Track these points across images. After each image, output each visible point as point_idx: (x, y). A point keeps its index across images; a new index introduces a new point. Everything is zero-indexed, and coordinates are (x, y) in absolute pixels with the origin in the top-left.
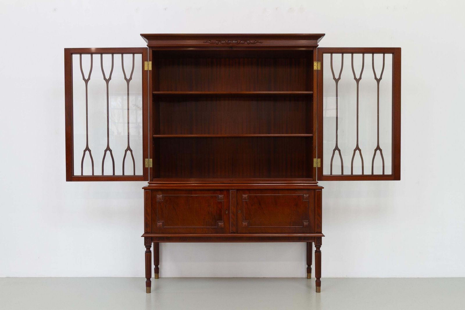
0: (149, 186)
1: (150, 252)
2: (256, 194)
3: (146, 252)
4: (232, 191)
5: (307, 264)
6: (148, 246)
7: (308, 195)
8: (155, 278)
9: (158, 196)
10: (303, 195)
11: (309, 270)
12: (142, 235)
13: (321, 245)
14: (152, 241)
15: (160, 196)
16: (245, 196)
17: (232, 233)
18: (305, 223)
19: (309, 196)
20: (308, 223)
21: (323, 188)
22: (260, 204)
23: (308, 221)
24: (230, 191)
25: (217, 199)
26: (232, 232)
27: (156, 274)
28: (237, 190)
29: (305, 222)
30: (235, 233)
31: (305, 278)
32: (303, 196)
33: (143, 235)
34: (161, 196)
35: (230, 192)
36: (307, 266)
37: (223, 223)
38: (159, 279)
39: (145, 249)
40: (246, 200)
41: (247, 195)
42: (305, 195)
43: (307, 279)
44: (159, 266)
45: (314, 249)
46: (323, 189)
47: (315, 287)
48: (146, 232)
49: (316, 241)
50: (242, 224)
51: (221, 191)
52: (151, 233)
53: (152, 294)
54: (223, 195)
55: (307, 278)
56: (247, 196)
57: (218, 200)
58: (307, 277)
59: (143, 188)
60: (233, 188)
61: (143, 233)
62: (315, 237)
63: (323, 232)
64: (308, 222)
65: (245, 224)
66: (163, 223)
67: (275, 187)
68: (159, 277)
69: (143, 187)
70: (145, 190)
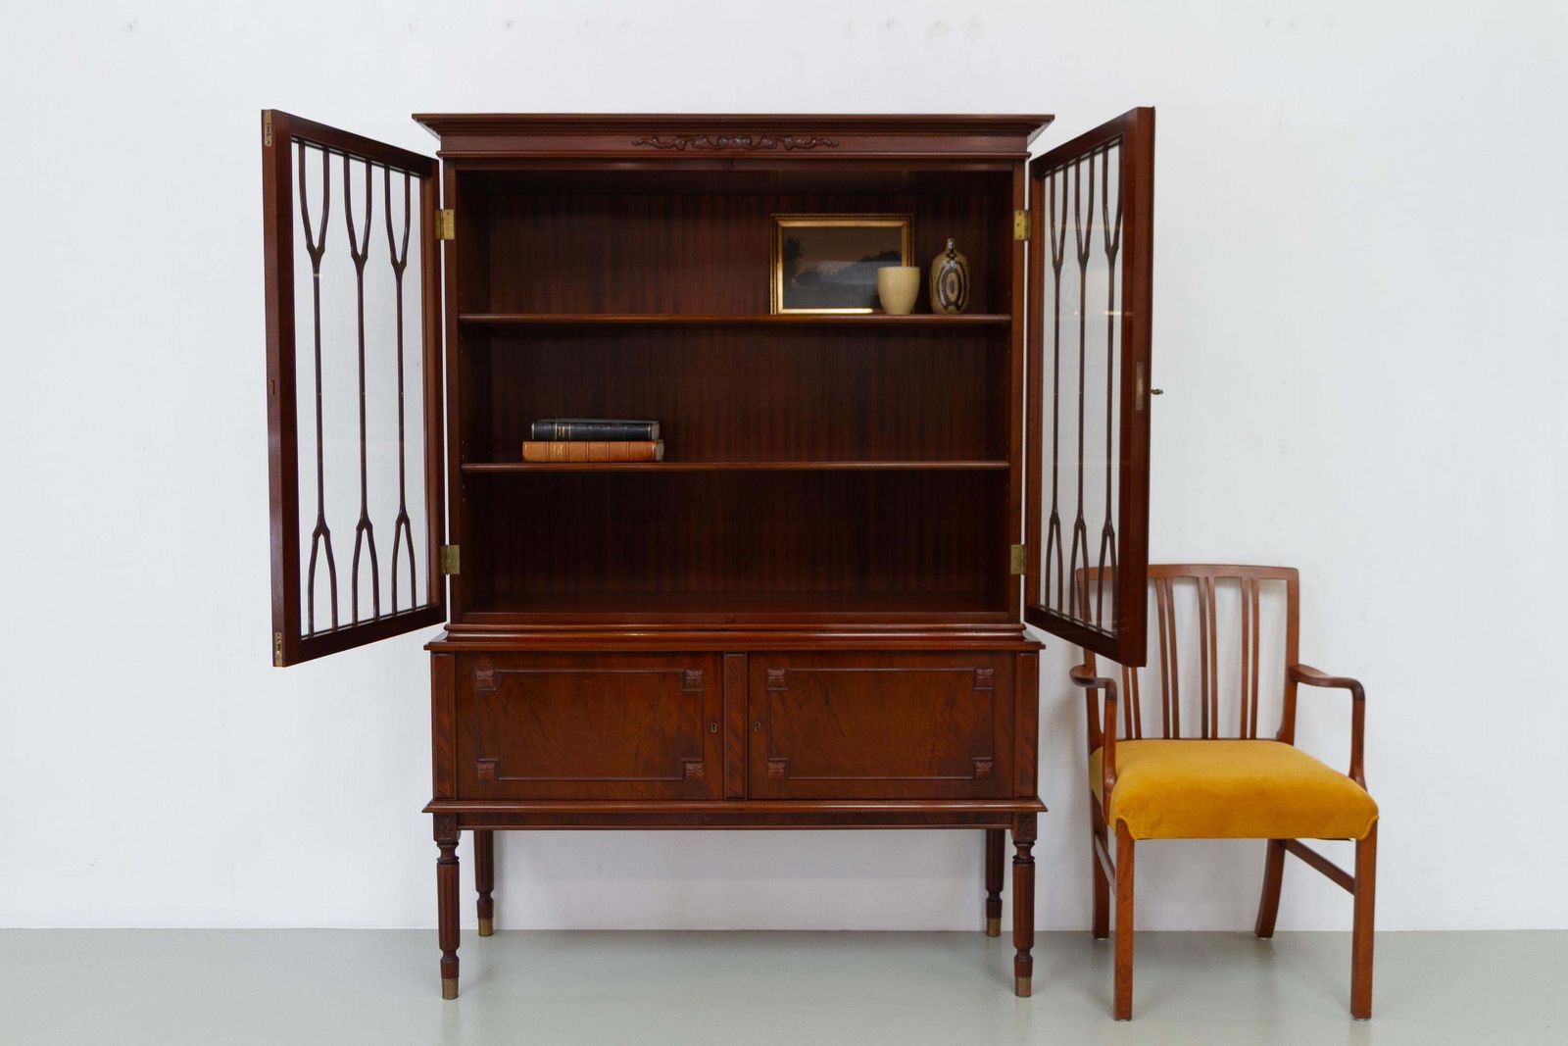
0: (448, 639)
1: (455, 861)
2: (812, 666)
3: (441, 863)
4: (730, 658)
5: (988, 887)
6: (446, 840)
7: (990, 671)
8: (480, 935)
9: (479, 673)
10: (975, 671)
11: (993, 909)
12: (424, 805)
13: (1035, 838)
14: (460, 827)
15: (484, 675)
16: (776, 673)
17: (730, 799)
18: (978, 764)
19: (993, 675)
20: (990, 764)
21: (1044, 647)
22: (827, 702)
23: (990, 758)
24: (727, 657)
25: (681, 683)
26: (733, 795)
27: (483, 921)
28: (750, 654)
29: (981, 761)
30: (739, 799)
31: (978, 932)
32: (975, 674)
33: (430, 804)
34: (490, 673)
35: (725, 658)
36: (986, 894)
37: (700, 766)
38: (494, 938)
39: (438, 853)
40: (779, 687)
41: (782, 672)
42: (980, 671)
43: (986, 937)
44: (493, 895)
45: (1011, 850)
46: (1041, 651)
48: (439, 796)
49: (1016, 824)
50: (768, 768)
51: (695, 657)
52: (455, 796)
53: (467, 1000)
54: (701, 672)
55: (987, 933)
56: (784, 675)
57: (684, 686)
58: (985, 929)
59: (426, 648)
60: (736, 647)
61: (430, 797)
62: (1013, 814)
63: (1041, 793)
64: (989, 761)
65: (776, 768)
66: (496, 765)
67: (880, 643)
69: (426, 645)
70: (433, 653)
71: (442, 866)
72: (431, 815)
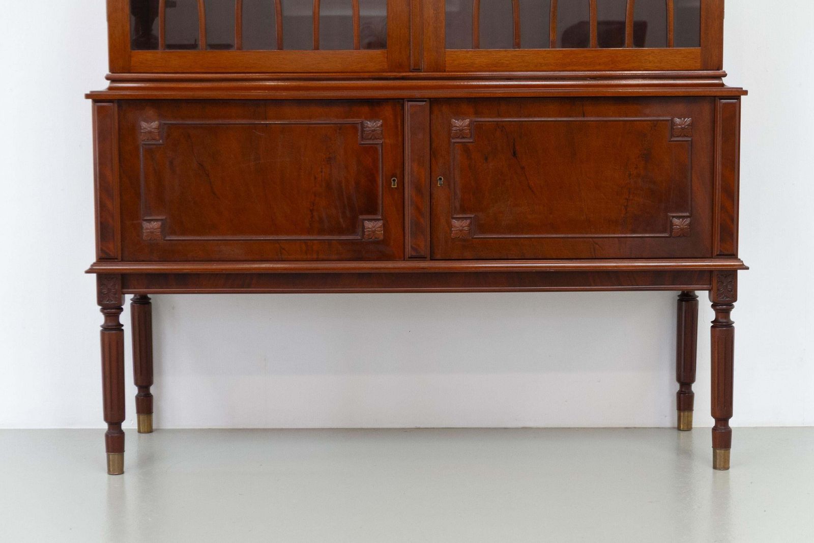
0: (110, 88)
1: (119, 328)
2: (499, 116)
3: (105, 329)
4: (411, 106)
5: (679, 379)
6: (111, 310)
7: (688, 120)
8: (139, 432)
9: (144, 125)
10: (672, 120)
11: (685, 402)
12: (88, 267)
13: (735, 300)
14: (125, 290)
15: (149, 125)
16: (458, 123)
17: (412, 258)
18: (676, 221)
19: (692, 125)
20: (688, 221)
21: (746, 93)
22: (514, 154)
23: (687, 214)
24: (408, 105)
25: (359, 134)
26: (414, 254)
27: (141, 417)
28: (434, 102)
29: (679, 217)
30: (422, 258)
31: (670, 428)
32: (673, 123)
33: (94, 264)
34: (155, 124)
35: (406, 108)
36: (677, 387)
37: (380, 223)
38: (154, 434)
39: (101, 319)
40: (463, 138)
41: (467, 121)
42: (677, 120)
43: (676, 432)
44: (153, 390)
45: (706, 314)
46: (743, 97)
47: (712, 449)
48: (103, 256)
49: (712, 286)
50: (450, 226)
51: (373, 104)
52: (120, 258)
53: (130, 477)
54: (380, 123)
55: (679, 429)
56: (469, 125)
57: (363, 138)
58: (676, 425)
59: (88, 96)
60: (417, 94)
61: (93, 258)
62: (711, 272)
63: (741, 255)
64: (687, 217)
65: (459, 225)
66: (162, 224)
67: (571, 90)
68: (154, 427)
69: (88, 92)
70: (95, 101)
71: (107, 332)
72: (94, 276)
